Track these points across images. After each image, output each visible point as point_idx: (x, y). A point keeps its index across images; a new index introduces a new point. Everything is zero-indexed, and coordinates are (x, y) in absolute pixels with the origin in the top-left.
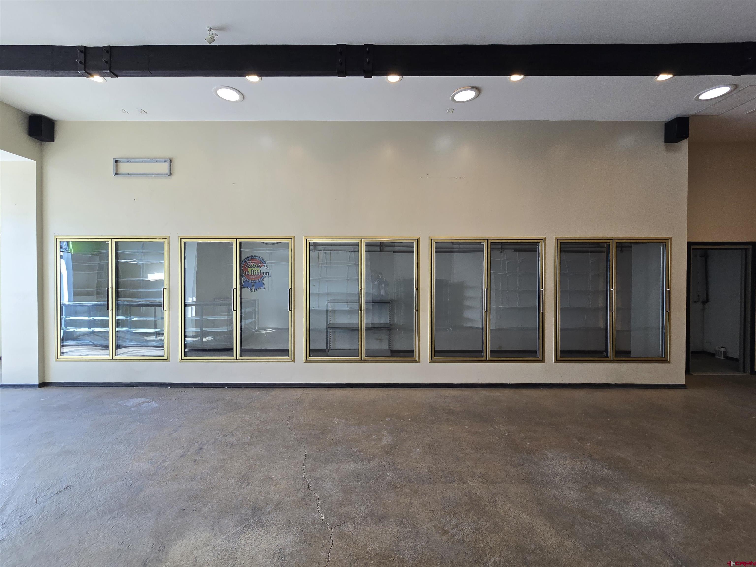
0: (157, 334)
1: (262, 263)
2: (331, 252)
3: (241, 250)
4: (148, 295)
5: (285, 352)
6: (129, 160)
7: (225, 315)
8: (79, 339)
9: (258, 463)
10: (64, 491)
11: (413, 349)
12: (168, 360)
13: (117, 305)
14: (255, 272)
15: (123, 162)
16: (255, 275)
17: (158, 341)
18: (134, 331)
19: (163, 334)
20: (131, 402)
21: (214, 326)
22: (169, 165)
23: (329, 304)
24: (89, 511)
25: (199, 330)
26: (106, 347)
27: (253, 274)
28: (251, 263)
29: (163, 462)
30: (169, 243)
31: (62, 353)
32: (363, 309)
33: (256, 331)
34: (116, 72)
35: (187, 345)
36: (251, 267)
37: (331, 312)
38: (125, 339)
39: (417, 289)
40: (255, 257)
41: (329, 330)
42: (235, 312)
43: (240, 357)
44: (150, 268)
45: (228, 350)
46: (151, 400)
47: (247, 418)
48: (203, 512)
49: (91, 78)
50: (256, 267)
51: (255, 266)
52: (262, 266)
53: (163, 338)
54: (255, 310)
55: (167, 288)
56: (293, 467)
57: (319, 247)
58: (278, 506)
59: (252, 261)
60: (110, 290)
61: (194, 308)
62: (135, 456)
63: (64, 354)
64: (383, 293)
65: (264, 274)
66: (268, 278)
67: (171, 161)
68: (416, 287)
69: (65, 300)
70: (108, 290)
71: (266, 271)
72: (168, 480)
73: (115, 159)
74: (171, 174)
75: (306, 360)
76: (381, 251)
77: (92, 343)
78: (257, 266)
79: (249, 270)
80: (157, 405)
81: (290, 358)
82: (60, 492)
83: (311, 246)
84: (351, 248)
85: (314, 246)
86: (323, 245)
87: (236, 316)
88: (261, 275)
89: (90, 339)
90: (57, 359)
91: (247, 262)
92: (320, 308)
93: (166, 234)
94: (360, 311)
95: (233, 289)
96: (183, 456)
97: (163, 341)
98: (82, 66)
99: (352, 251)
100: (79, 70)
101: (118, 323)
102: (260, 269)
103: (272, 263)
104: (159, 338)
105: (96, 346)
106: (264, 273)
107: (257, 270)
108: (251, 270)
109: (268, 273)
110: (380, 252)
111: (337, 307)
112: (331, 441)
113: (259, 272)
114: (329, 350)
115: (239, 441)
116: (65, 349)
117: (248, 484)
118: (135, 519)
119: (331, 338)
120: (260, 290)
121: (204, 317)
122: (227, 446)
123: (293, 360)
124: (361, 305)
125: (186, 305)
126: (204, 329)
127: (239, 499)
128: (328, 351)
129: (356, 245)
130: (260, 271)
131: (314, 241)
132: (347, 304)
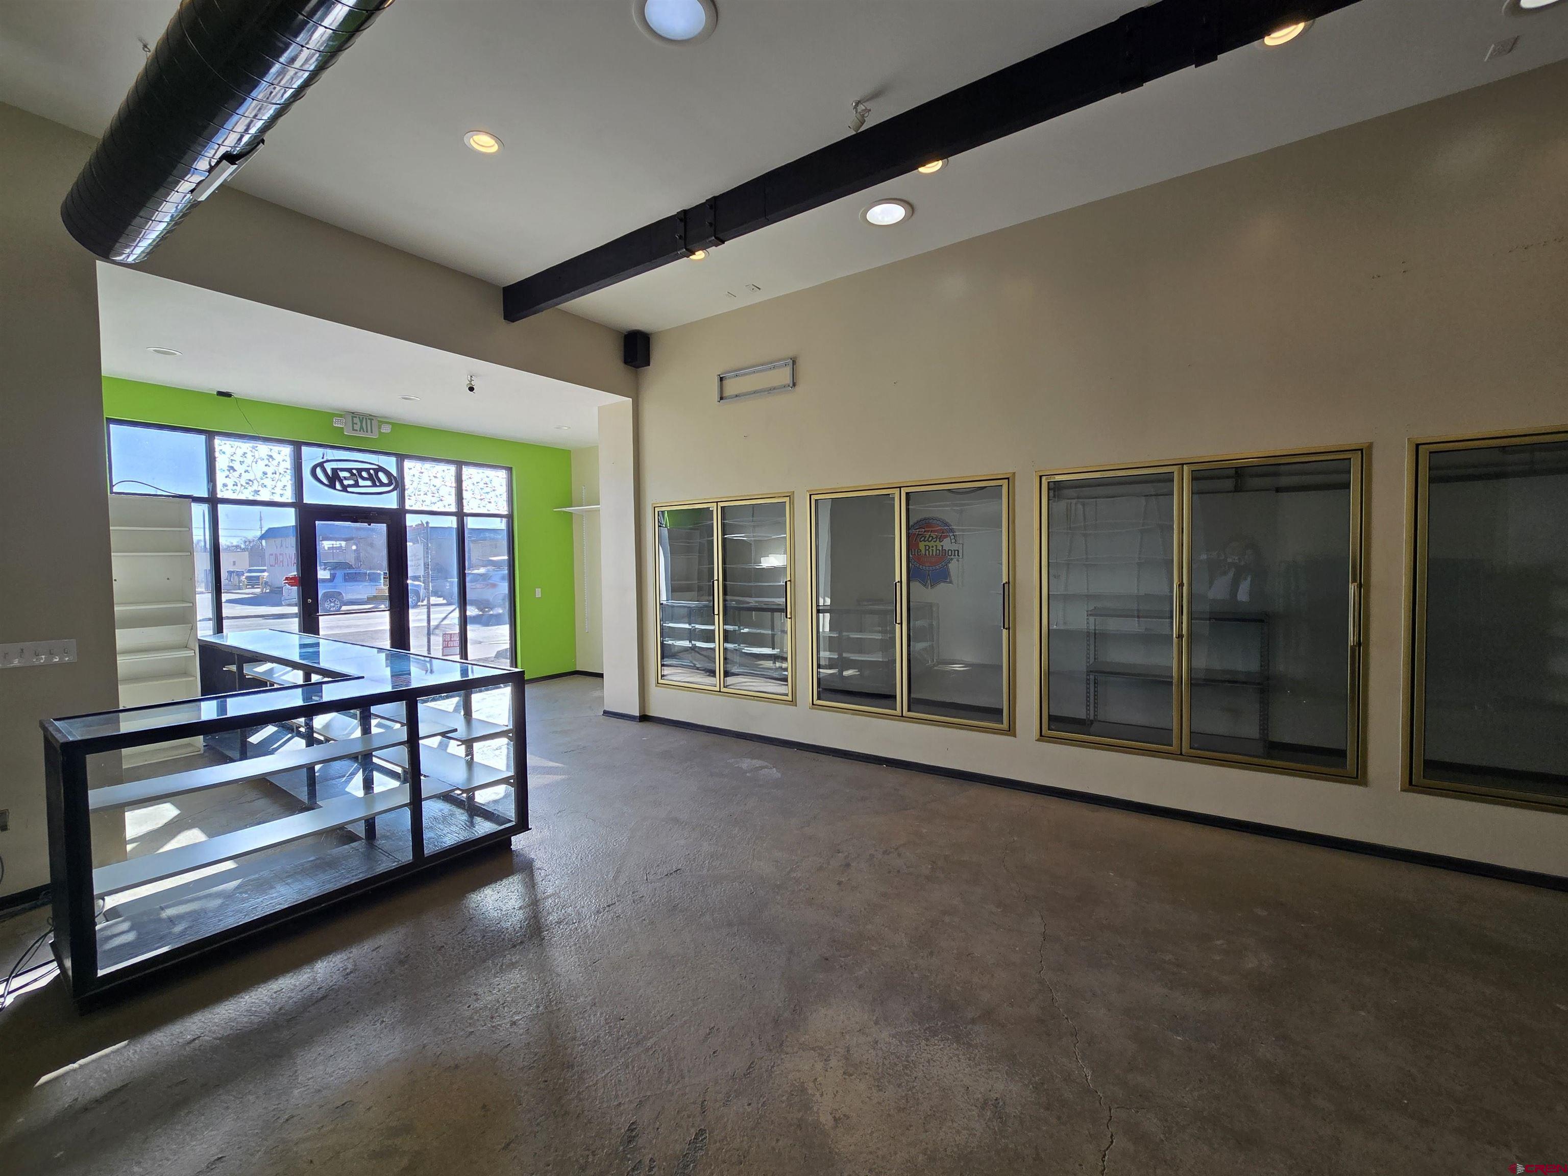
0: (774, 658)
1: (945, 530)
2: (1098, 500)
3: (909, 509)
4: (762, 592)
5: (994, 713)
6: (738, 372)
7: (879, 632)
8: (678, 657)
9: (947, 919)
10: (674, 875)
11: (1344, 748)
12: (793, 702)
13: (725, 607)
14: (933, 550)
15: (730, 378)
16: (933, 554)
17: (776, 669)
18: (743, 651)
19: (786, 659)
20: (746, 764)
21: (860, 652)
22: (792, 369)
23: (1092, 619)
24: (703, 915)
25: (836, 657)
26: (712, 673)
27: (929, 554)
28: (925, 532)
29: (792, 870)
30: (793, 504)
31: (662, 676)
32: (1184, 632)
33: (934, 665)
34: (720, 236)
35: (821, 680)
36: (924, 541)
37: (1097, 637)
38: (734, 663)
39: (1360, 586)
40: (931, 521)
41: (1092, 677)
42: (898, 626)
43: (908, 711)
44: (764, 547)
45: (888, 698)
46: (771, 766)
47: (924, 831)
48: (856, 975)
49: (692, 257)
50: (935, 540)
51: (933, 538)
52: (946, 537)
53: (784, 665)
54: (931, 625)
55: (790, 581)
56: (1017, 949)
57: (1067, 492)
58: (987, 1015)
59: (926, 529)
60: (716, 582)
61: (828, 615)
62: (754, 849)
63: (665, 677)
64: (1243, 595)
65: (950, 554)
66: (958, 561)
67: (794, 363)
68: (1354, 581)
69: (664, 597)
70: (713, 582)
71: (955, 547)
72: (802, 902)
73: (719, 375)
74: (794, 385)
75: (1041, 735)
76: (1237, 489)
77: (694, 664)
78: (936, 538)
79: (922, 545)
80: (779, 775)
81: (1005, 726)
82: (671, 874)
83: (1052, 489)
84: (1149, 489)
85: (1056, 489)
86: (1076, 487)
87: (900, 633)
88: (944, 556)
89: (691, 659)
90: (658, 683)
91: (918, 530)
92: (1071, 627)
93: (786, 489)
94: (1179, 637)
95: (896, 583)
96: (820, 869)
97: (786, 670)
98: (682, 242)
99: (1151, 495)
100: (679, 251)
101: (727, 637)
102: (942, 544)
103: (963, 530)
104: (778, 664)
105: (698, 669)
106: (950, 551)
107: (936, 546)
108: (925, 546)
109: (956, 552)
110: (1235, 492)
111: (1114, 625)
112: (1104, 922)
113: (939, 550)
114: (1092, 722)
115: (911, 870)
116: (666, 671)
117: (931, 954)
118: (760, 947)
119: (1097, 695)
120: (942, 585)
121: (845, 634)
122: (889, 872)
123: (1011, 731)
124: (1179, 624)
125: (818, 611)
126: (845, 655)
127: (915, 975)
128: (1092, 724)
129: (1168, 479)
130: (942, 548)
131: (1058, 478)
132: (1138, 621)
